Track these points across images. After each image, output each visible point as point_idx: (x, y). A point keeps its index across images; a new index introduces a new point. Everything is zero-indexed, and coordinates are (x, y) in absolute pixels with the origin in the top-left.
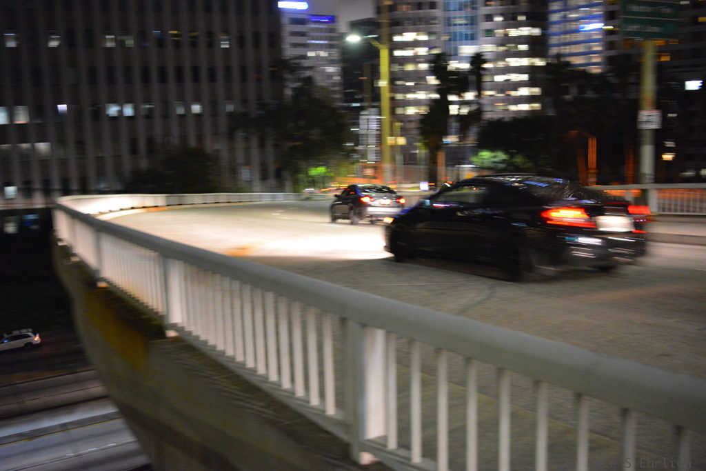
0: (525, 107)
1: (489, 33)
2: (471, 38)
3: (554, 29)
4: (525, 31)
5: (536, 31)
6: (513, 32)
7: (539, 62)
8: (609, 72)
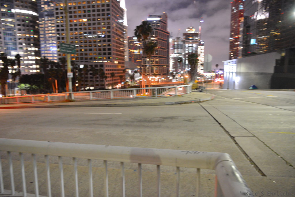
0: (35, 71)
1: (21, 48)
2: (15, 49)
3: (42, 49)
4: (33, 49)
5: (37, 49)
6: (29, 49)
7: (38, 58)
8: (60, 62)
